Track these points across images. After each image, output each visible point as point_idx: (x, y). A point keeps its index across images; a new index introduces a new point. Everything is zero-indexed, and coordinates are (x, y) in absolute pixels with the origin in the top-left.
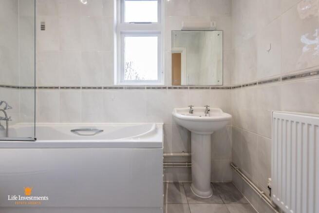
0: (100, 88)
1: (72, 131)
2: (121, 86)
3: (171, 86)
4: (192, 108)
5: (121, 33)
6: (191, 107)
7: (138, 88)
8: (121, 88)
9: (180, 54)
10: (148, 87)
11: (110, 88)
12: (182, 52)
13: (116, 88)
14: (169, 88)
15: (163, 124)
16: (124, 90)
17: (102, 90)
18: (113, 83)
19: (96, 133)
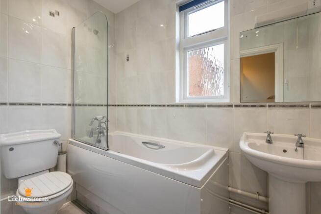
0: (164, 106)
1: (143, 143)
2: (181, 104)
3: (238, 103)
4: (271, 135)
5: (185, 49)
6: (269, 135)
7: (198, 106)
8: (182, 106)
9: (274, 53)
10: (209, 104)
11: (173, 106)
12: (276, 50)
13: (177, 106)
14: (237, 106)
15: (227, 150)
16: (184, 108)
17: (166, 108)
18: (175, 100)
19: (159, 148)
